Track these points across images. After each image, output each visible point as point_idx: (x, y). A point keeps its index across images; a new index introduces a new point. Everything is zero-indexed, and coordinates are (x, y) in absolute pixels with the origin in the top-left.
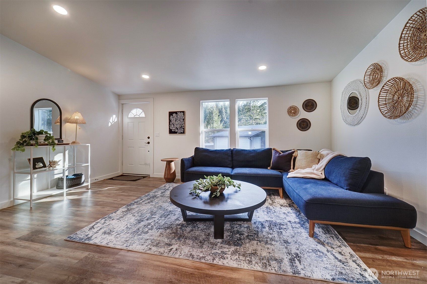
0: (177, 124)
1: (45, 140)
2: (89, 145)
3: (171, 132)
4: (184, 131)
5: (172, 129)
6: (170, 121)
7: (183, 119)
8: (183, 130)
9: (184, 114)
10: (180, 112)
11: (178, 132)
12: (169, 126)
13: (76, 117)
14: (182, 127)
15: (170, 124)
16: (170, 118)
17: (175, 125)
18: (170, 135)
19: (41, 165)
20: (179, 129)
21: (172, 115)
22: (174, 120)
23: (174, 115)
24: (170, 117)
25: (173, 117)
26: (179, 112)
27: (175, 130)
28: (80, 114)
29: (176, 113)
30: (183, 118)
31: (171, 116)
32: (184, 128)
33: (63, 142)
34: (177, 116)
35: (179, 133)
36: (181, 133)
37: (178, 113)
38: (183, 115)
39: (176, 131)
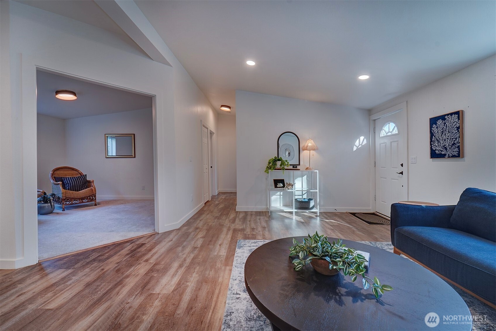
0: (445, 140)
1: (281, 165)
2: (318, 171)
3: (434, 155)
4: (459, 152)
5: (436, 149)
6: (432, 135)
7: (458, 128)
8: (457, 149)
9: (459, 117)
10: (451, 114)
11: (447, 155)
12: (431, 144)
14: (454, 144)
15: (431, 141)
16: (433, 129)
17: (442, 142)
18: (433, 161)
19: (282, 185)
20: (448, 149)
21: (436, 124)
22: (439, 131)
23: (440, 122)
24: (431, 127)
25: (437, 128)
26: (448, 115)
27: (442, 151)
28: (312, 141)
29: (443, 118)
30: (458, 125)
31: (434, 126)
32: (458, 147)
33: (297, 168)
34: (445, 123)
35: (449, 157)
36: (454, 156)
37: (446, 117)
38: (457, 120)
39: (443, 153)
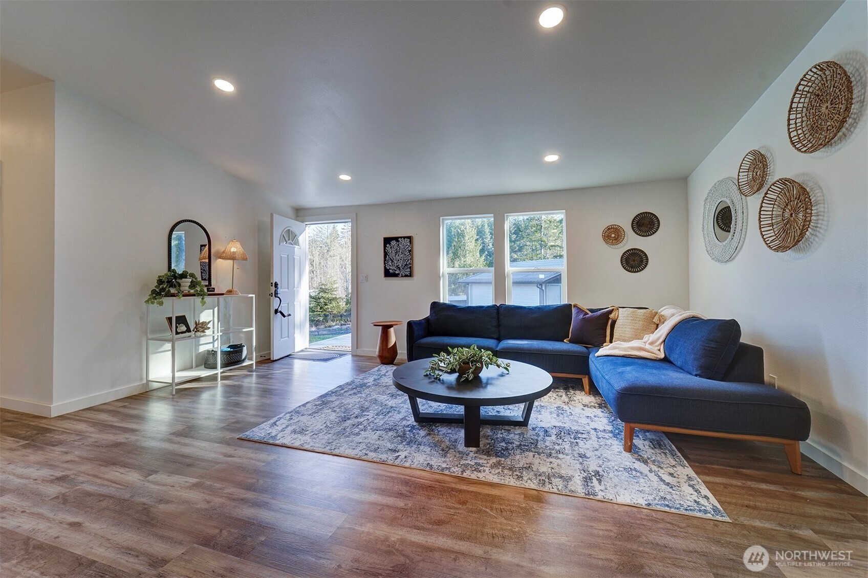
0: (399, 260)
1: (190, 287)
2: (254, 296)
3: (388, 274)
4: (411, 272)
5: (390, 269)
6: (386, 254)
7: (410, 251)
8: (409, 270)
9: (410, 242)
10: (404, 238)
11: (401, 275)
12: (385, 264)
13: (233, 250)
14: (406, 265)
15: (385, 260)
16: (387, 248)
17: (396, 262)
18: (385, 280)
20: (401, 269)
21: (390, 244)
22: (393, 252)
23: (393, 243)
24: (385, 246)
25: (391, 248)
26: (401, 237)
27: (396, 271)
28: (238, 245)
29: (396, 239)
30: (410, 249)
31: (388, 245)
32: (410, 268)
33: (214, 291)
34: (398, 245)
36: (406, 276)
37: (400, 239)
38: (409, 244)
